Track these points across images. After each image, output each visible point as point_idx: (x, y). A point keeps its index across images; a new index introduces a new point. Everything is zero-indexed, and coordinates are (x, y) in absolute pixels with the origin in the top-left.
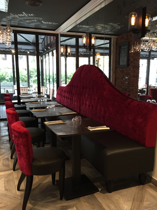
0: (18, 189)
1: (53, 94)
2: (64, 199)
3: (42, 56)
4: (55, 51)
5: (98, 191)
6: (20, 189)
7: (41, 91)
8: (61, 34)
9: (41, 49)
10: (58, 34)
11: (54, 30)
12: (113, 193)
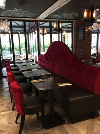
0: (16, 123)
1: (36, 59)
2: (44, 128)
3: (28, 35)
4: (36, 32)
5: (66, 123)
6: (17, 122)
7: (28, 58)
8: (40, 21)
9: (27, 30)
10: (38, 21)
11: (36, 18)
12: (74, 124)
